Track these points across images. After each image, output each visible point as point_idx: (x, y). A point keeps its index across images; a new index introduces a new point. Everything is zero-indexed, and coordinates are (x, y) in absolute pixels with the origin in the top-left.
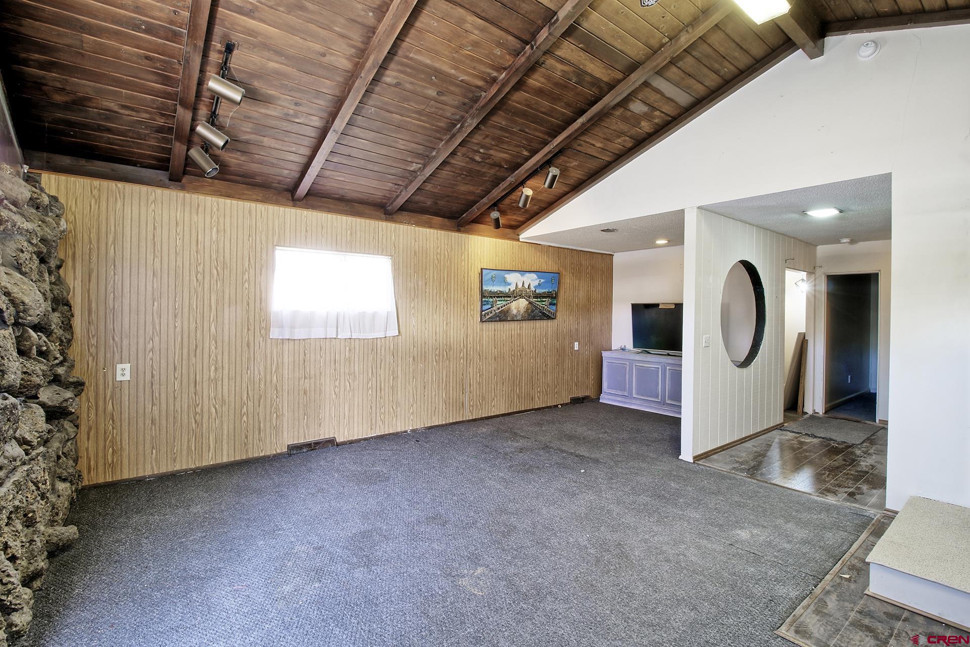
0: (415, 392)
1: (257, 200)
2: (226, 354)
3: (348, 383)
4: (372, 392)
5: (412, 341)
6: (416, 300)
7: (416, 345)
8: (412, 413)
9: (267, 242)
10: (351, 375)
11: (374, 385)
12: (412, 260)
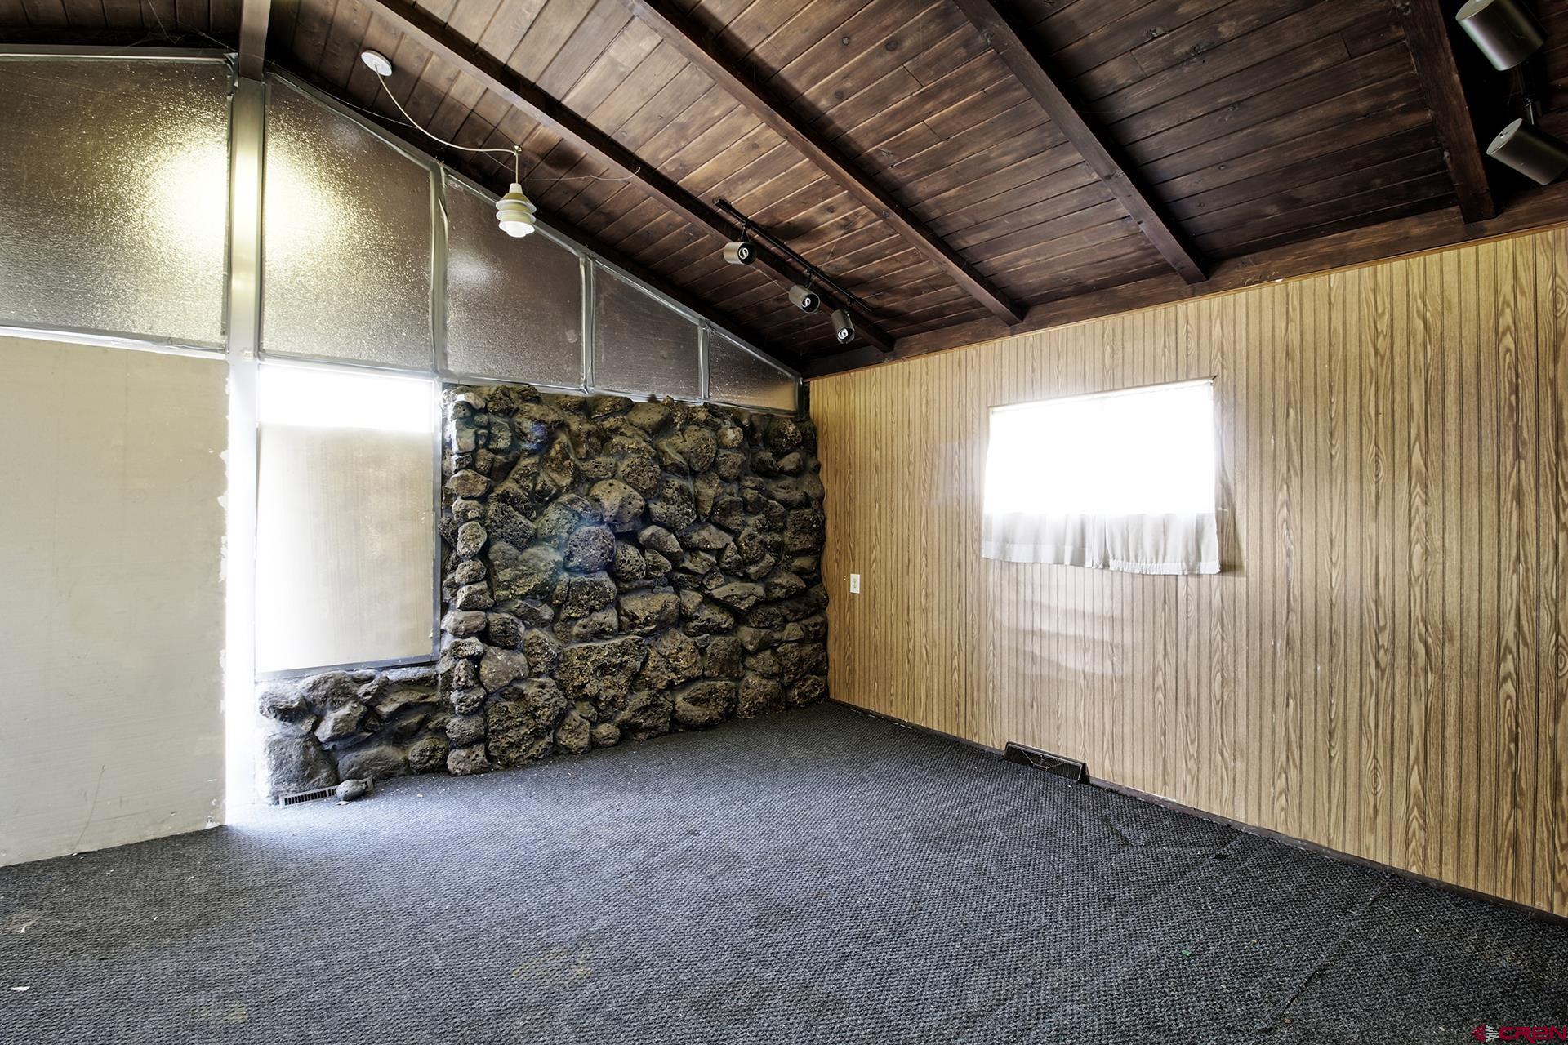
0: (1293, 737)
1: (967, 343)
2: (936, 575)
3: (1109, 663)
4: (1165, 695)
5: (1281, 594)
6: (1295, 482)
7: (1296, 606)
8: (1286, 792)
9: (979, 404)
10: (1117, 647)
11: (1171, 684)
12: (1280, 374)
